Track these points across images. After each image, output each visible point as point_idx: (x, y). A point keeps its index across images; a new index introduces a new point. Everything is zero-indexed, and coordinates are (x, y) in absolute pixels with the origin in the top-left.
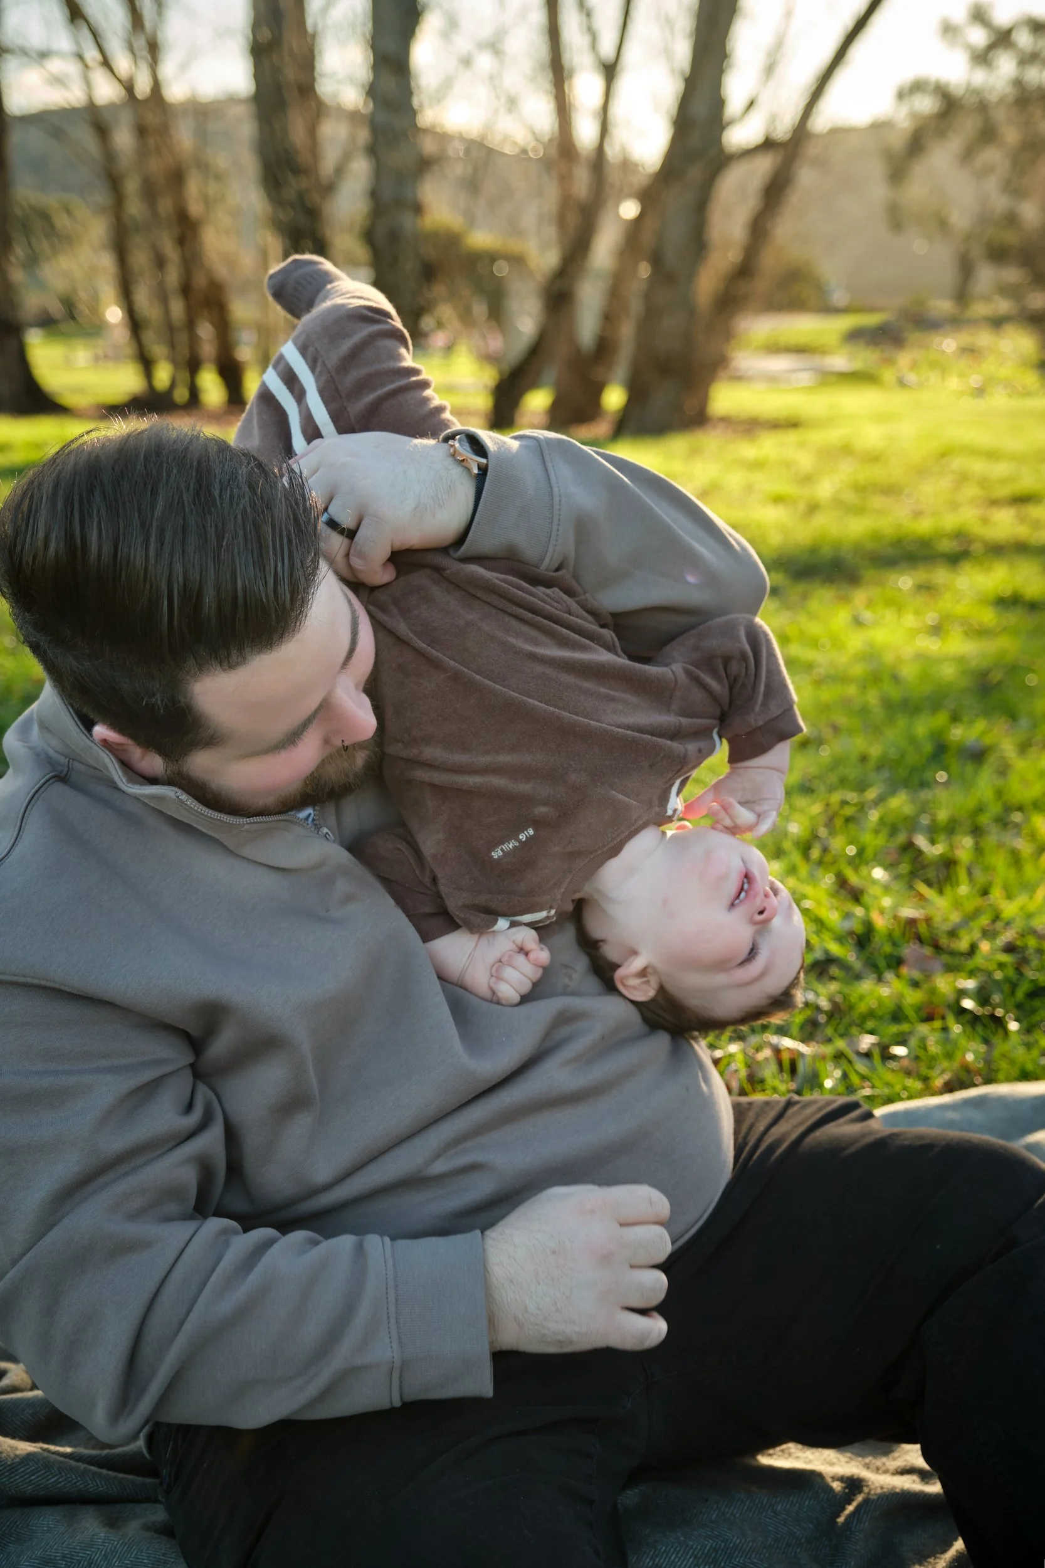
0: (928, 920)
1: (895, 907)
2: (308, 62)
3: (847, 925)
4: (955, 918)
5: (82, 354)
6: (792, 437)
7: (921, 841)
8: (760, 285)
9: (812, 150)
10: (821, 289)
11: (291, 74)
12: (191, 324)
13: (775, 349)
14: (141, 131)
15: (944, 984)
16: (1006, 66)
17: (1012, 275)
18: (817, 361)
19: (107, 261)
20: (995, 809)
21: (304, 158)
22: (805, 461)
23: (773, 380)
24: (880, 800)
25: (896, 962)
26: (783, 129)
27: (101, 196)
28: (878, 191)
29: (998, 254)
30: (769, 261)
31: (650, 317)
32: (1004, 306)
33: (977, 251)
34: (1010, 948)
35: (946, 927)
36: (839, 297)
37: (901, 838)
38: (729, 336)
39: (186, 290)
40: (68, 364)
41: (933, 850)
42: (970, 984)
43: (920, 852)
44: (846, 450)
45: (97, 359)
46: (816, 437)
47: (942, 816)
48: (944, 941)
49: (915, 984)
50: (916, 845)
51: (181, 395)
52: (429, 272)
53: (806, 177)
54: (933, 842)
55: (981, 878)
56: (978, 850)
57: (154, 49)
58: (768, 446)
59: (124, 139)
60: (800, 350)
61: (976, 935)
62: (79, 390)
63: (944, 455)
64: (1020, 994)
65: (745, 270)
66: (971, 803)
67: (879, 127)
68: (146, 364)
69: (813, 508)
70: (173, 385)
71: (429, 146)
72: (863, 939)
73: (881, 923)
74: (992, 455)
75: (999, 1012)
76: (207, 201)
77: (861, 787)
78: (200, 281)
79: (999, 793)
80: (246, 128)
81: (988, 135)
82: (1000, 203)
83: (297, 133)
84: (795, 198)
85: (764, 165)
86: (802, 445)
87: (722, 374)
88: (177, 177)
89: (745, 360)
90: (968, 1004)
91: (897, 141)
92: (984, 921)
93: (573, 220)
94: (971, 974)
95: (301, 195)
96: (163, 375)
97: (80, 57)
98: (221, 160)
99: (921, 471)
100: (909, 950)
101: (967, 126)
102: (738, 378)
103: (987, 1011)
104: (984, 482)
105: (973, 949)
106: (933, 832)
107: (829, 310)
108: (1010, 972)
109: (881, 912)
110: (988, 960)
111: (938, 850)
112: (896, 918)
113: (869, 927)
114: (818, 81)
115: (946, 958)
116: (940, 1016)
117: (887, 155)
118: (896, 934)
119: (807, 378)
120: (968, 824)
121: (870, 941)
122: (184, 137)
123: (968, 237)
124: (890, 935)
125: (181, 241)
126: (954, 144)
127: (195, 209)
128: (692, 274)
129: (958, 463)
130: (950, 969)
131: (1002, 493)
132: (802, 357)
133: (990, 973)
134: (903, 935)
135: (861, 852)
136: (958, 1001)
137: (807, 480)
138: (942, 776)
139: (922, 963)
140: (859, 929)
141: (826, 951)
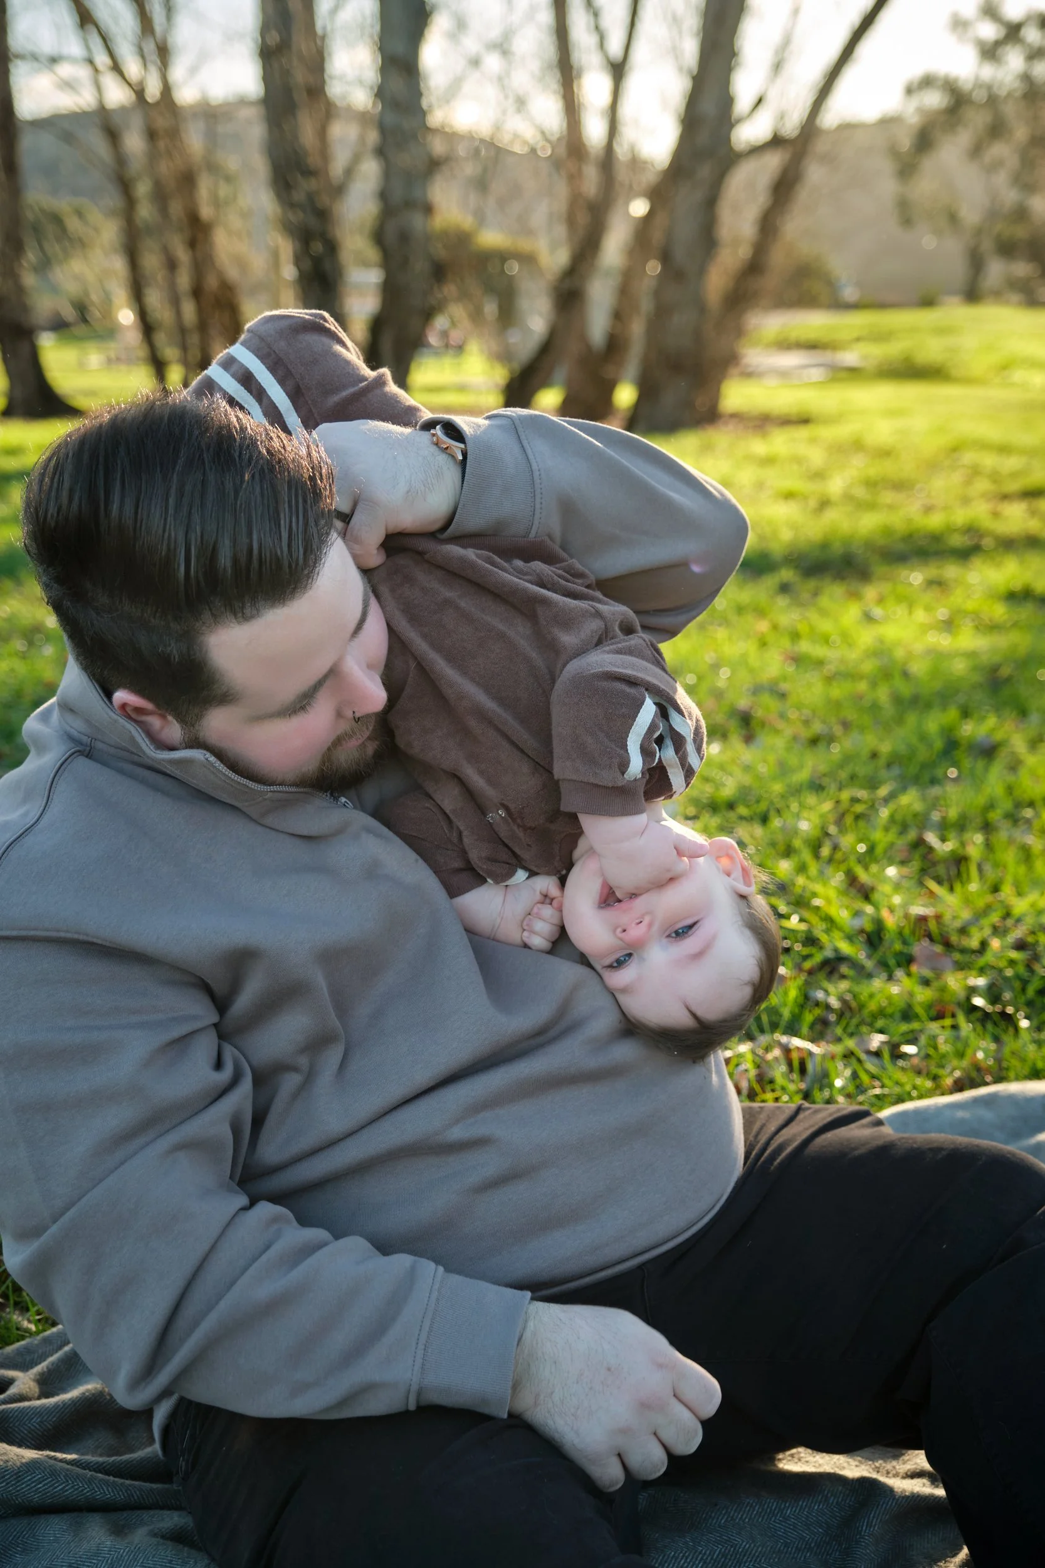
0: (938, 917)
1: (905, 905)
2: (318, 63)
3: (857, 923)
4: (966, 915)
5: (94, 357)
6: (803, 432)
7: (931, 838)
8: (771, 281)
9: (821, 146)
10: (831, 284)
11: (300, 76)
12: (203, 328)
13: (786, 345)
14: (152, 135)
15: (954, 982)
16: (1014, 61)
17: (1022, 268)
18: (827, 357)
19: (119, 265)
20: (1007, 805)
21: (313, 161)
22: (816, 457)
23: (784, 374)
24: (891, 797)
25: (906, 961)
26: (791, 126)
27: (113, 199)
28: (887, 186)
29: (1007, 249)
30: (778, 258)
31: (661, 315)
33: (987, 245)
34: (1020, 946)
35: (958, 924)
36: (849, 293)
37: (912, 835)
38: (739, 332)
39: (197, 292)
40: (81, 366)
41: (944, 848)
42: (981, 982)
43: (931, 849)
44: (857, 446)
45: (109, 361)
46: (826, 433)
47: (953, 813)
48: (954, 939)
49: (926, 982)
50: (927, 842)
52: (439, 272)
53: (815, 174)
54: (943, 840)
55: (991, 874)
56: (988, 846)
57: (164, 53)
58: (780, 442)
59: (134, 142)
60: (812, 346)
61: (987, 931)
62: (91, 393)
63: (955, 449)
64: (1031, 991)
65: (754, 267)
66: (981, 800)
67: (887, 122)
68: (159, 367)
69: (824, 504)
71: (438, 147)
72: (874, 938)
73: (891, 922)
74: (1004, 449)
75: (1010, 1010)
76: (219, 205)
77: (872, 784)
78: (211, 283)
79: (1010, 789)
80: (256, 132)
81: (997, 130)
82: (1010, 196)
83: (307, 135)
84: (803, 195)
85: (773, 162)
86: (813, 441)
87: (734, 371)
88: (188, 180)
89: (754, 356)
90: (978, 1001)
91: (905, 137)
92: (995, 918)
93: (583, 219)
94: (982, 971)
95: (311, 197)
96: (175, 375)
97: (91, 62)
98: (231, 162)
99: (932, 466)
100: (919, 948)
101: (977, 120)
102: (749, 374)
103: (998, 1008)
104: (995, 476)
105: (984, 945)
106: (943, 833)
107: (839, 305)
108: (1021, 969)
109: (892, 910)
110: (999, 957)
111: (949, 846)
112: (906, 916)
113: (879, 925)
114: (825, 77)
115: (957, 956)
116: (950, 1014)
117: (893, 152)
118: (907, 932)
119: (816, 374)
120: (979, 821)
121: (880, 939)
122: (194, 140)
123: (979, 232)
124: (900, 934)
125: (192, 244)
126: (963, 138)
127: (206, 212)
128: (702, 271)
129: (969, 457)
130: (961, 967)
131: (1014, 486)
132: (813, 352)
133: (1000, 971)
134: (913, 933)
135: (871, 849)
136: (968, 999)
137: (818, 475)
138: (952, 772)
139: (932, 961)
140: (869, 927)
141: (836, 950)
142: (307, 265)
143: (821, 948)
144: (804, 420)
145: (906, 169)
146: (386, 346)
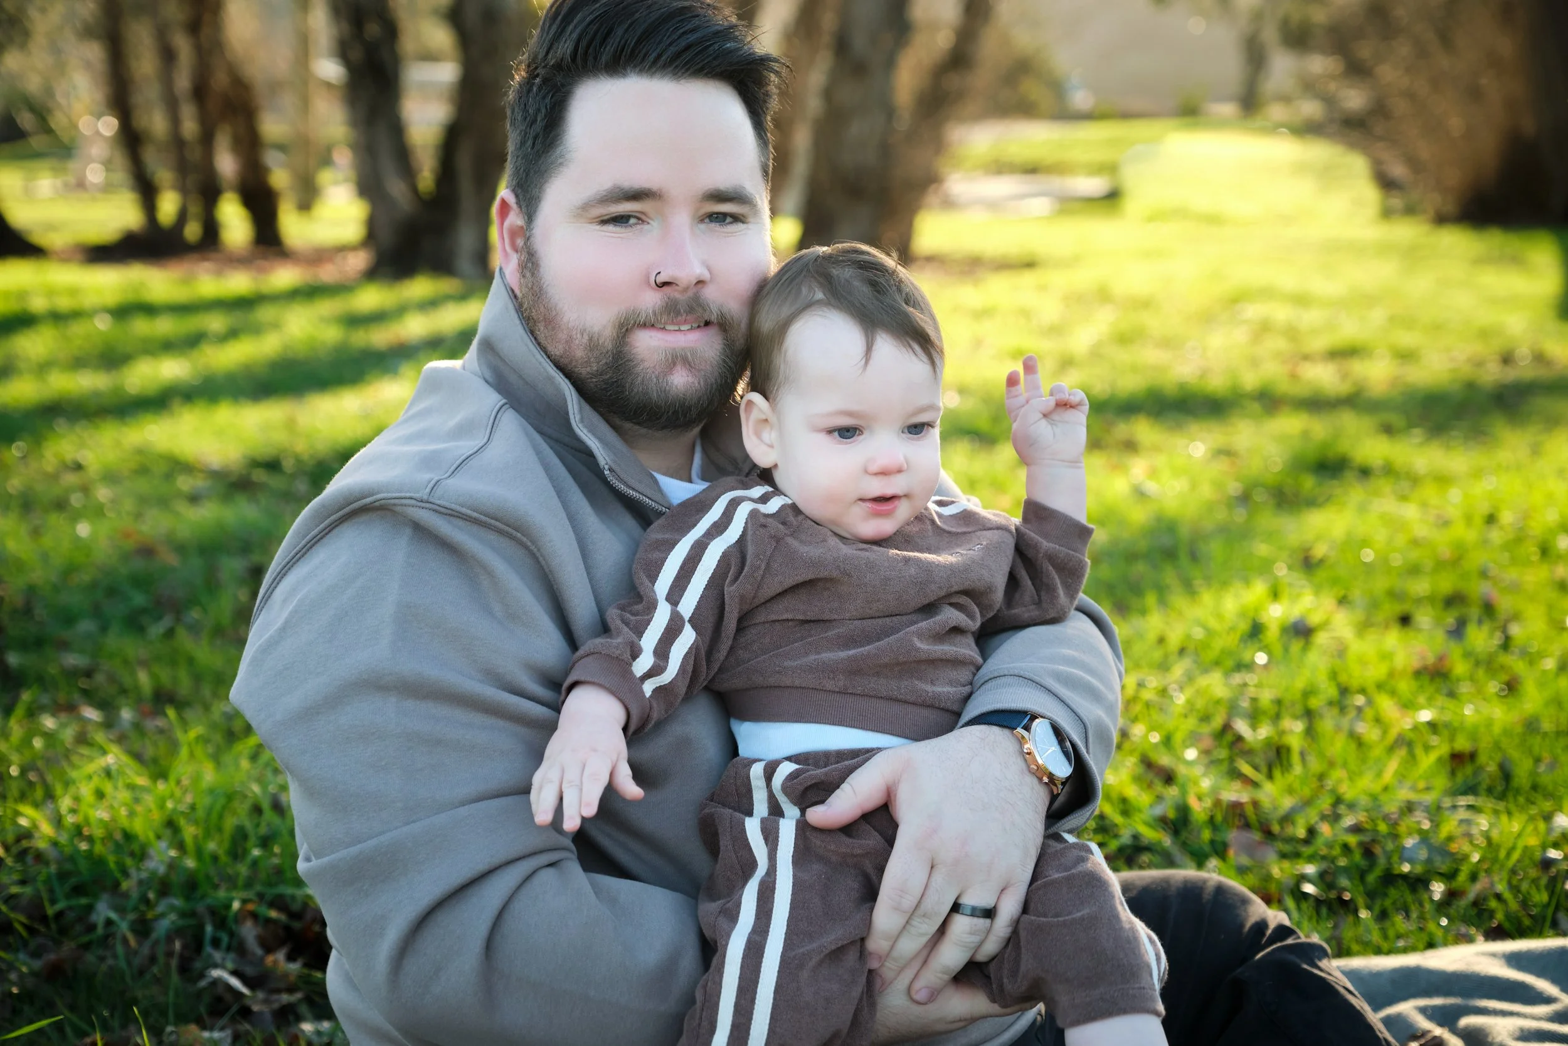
0: (1255, 804)
1: (1214, 790)
3: (1158, 811)
4: (1287, 803)
5: (46, 182)
6: (1028, 279)
7: (1242, 727)
8: (982, 77)
10: (1058, 88)
12: (207, 139)
13: (1000, 167)
15: (1279, 870)
17: (1319, 64)
18: (1057, 183)
20: (1330, 691)
22: (1050, 309)
23: (993, 206)
24: (1190, 678)
25: (1220, 850)
29: (1298, 38)
30: (990, 50)
31: (834, 121)
32: (1311, 109)
33: (1270, 35)
34: (1356, 829)
35: (1281, 812)
36: (1081, 99)
37: (1218, 722)
38: (939, 145)
39: (200, 92)
40: (29, 194)
41: (1256, 735)
42: (1310, 869)
43: (1239, 739)
44: (1103, 296)
45: (66, 185)
46: (1059, 280)
47: (1266, 697)
48: (1276, 828)
49: (1244, 870)
50: (1235, 729)
51: (193, 231)
54: (1254, 727)
55: (1315, 765)
56: (1310, 732)
58: (996, 290)
60: (1032, 170)
61: (1315, 819)
62: (51, 227)
63: (1236, 300)
64: (1371, 878)
65: (956, 62)
66: (1300, 684)
68: (147, 192)
70: (182, 217)
72: (1178, 824)
73: (1199, 809)
74: (1301, 300)
75: (1347, 896)
77: (1164, 667)
78: (220, 80)
79: (1333, 675)
86: (1042, 288)
87: (931, 198)
89: (957, 184)
90: (1309, 888)
92: (1325, 803)
94: (1311, 859)
96: (168, 206)
99: (1207, 318)
100: (1232, 836)
102: (949, 204)
103: (1333, 895)
104: (1292, 333)
105: (1312, 832)
106: (1254, 717)
107: (1065, 115)
108: (1357, 857)
109: (1199, 795)
110: (1330, 845)
111: (1264, 732)
112: (1217, 803)
113: (1184, 811)
115: (1280, 846)
116: (1276, 900)
118: (1219, 818)
119: (1041, 206)
120: (1299, 709)
121: (1187, 827)
123: (1258, 16)
124: (1211, 821)
128: (890, 63)
129: (1253, 311)
130: (1284, 856)
131: (1320, 343)
132: (1029, 177)
133: (1333, 860)
134: (1225, 819)
135: (1166, 738)
136: (1297, 886)
137: (1055, 330)
138: (1261, 658)
139: (1250, 849)
140: (1171, 814)
141: (1136, 837)
142: (357, 54)
143: (1116, 836)
144: (1029, 264)
146: (464, 162)
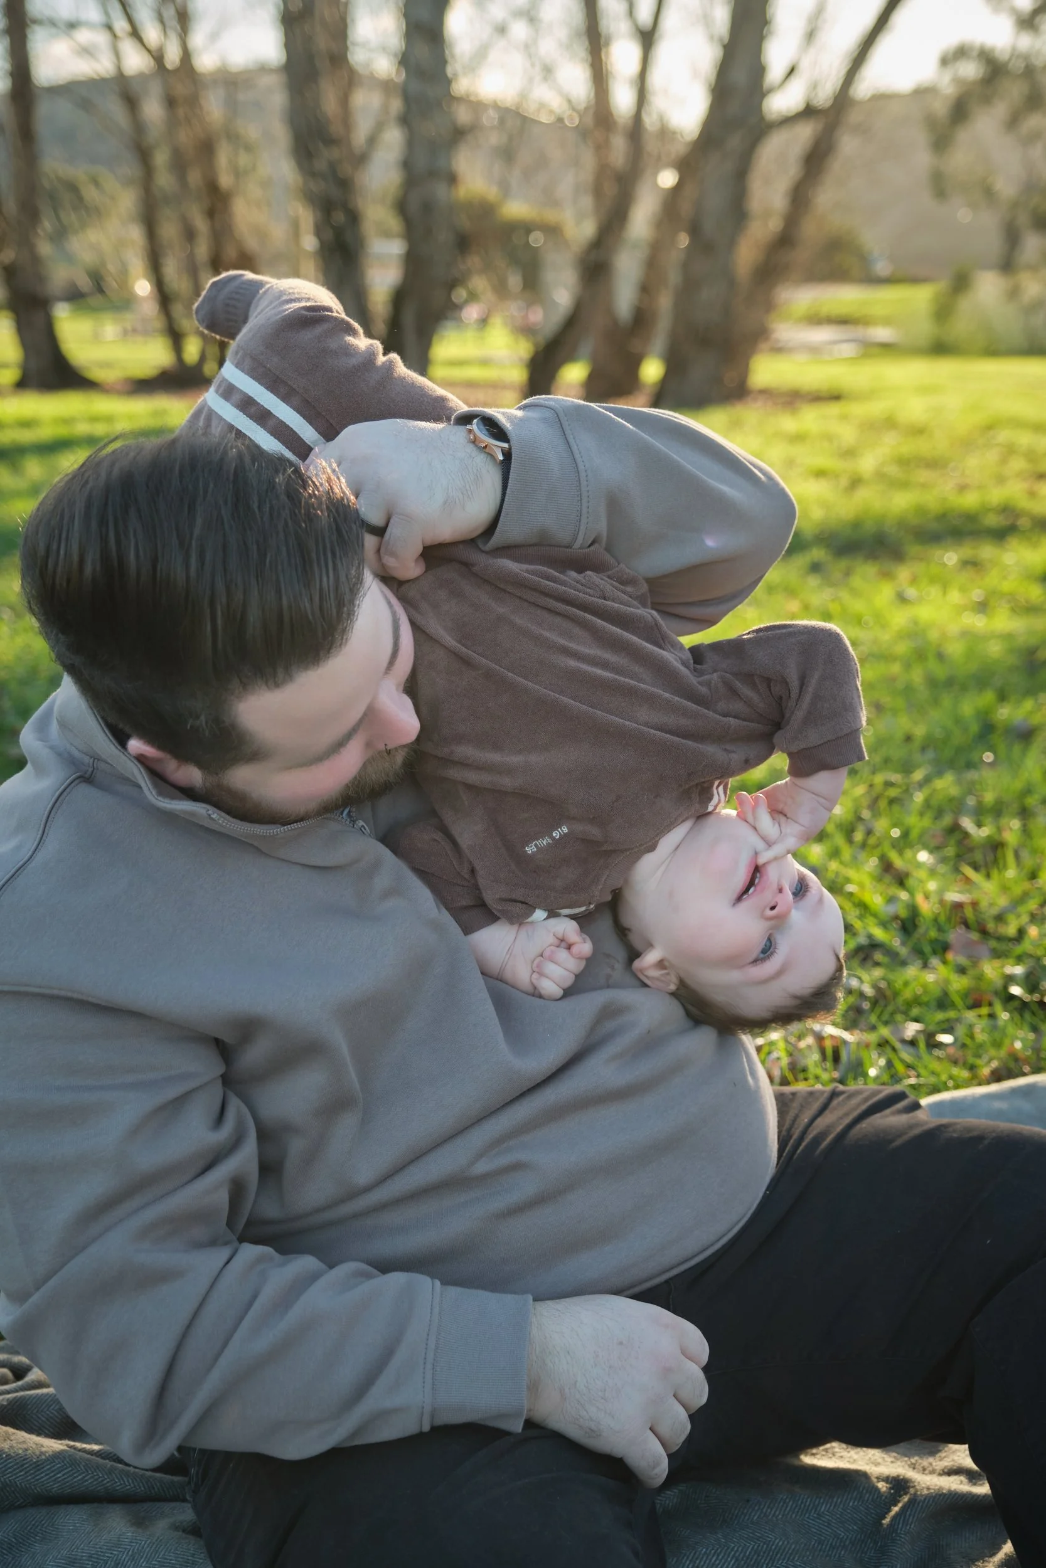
0: (975, 904)
1: (941, 892)
2: (340, 29)
3: (891, 910)
4: (1002, 902)
5: (110, 329)
6: (834, 409)
7: (967, 823)
8: (802, 255)
9: (854, 117)
10: (864, 259)
11: (322, 42)
13: (816, 320)
14: (171, 102)
15: (991, 970)
18: (859, 332)
19: (136, 234)
21: (336, 129)
22: (848, 434)
23: (814, 350)
24: (927, 780)
25: (942, 948)
26: (824, 96)
27: (130, 168)
28: (922, 159)
30: (810, 230)
31: (689, 288)
33: (1023, 219)
35: (994, 911)
36: (882, 268)
37: (947, 820)
38: (769, 306)
40: (97, 338)
41: (980, 833)
42: (1018, 970)
43: (966, 835)
44: (890, 423)
45: (125, 333)
46: (858, 410)
47: (989, 797)
48: (991, 926)
49: (962, 970)
50: (963, 827)
52: (463, 243)
53: (848, 145)
54: (979, 825)
55: (1028, 861)
56: (1026, 832)
57: (184, 19)
58: (810, 419)
59: (153, 110)
60: (843, 321)
61: (1025, 919)
62: (107, 365)
63: (990, 427)
65: (785, 240)
66: (1018, 785)
67: (922, 93)
68: (176, 338)
69: (856, 482)
70: (203, 358)
71: (463, 116)
72: (908, 925)
73: (927, 908)
76: (238, 174)
77: (907, 768)
78: (230, 253)
80: (277, 100)
81: (1034, 101)
83: (330, 104)
84: (836, 166)
85: (805, 133)
86: (844, 418)
87: (763, 346)
88: (207, 148)
89: (785, 331)
90: (1016, 990)
91: (941, 108)
92: (1032, 905)
93: (610, 189)
94: (1019, 959)
95: (333, 167)
96: (192, 350)
97: (109, 27)
98: (251, 131)
99: (967, 444)
100: (955, 935)
101: (1015, 91)
102: (779, 350)
103: (1035, 997)
104: (1031, 455)
105: (1021, 933)
106: (980, 814)
107: (873, 280)
109: (927, 897)
110: (1037, 945)
111: (985, 832)
112: (942, 902)
113: (914, 911)
114: (859, 46)
115: (994, 944)
116: (987, 1003)
117: (931, 122)
118: (942, 919)
119: (848, 350)
120: (1015, 806)
121: (915, 926)
122: (214, 107)
123: (1015, 206)
124: (936, 920)
125: (211, 214)
126: (1000, 110)
127: (225, 180)
128: (732, 244)
129: (1004, 435)
130: (997, 955)
132: (844, 328)
133: (1038, 959)
134: (949, 920)
135: (906, 834)
136: (1006, 988)
137: (849, 453)
138: (988, 757)
139: (968, 948)
140: (903, 913)
141: (870, 936)
142: (329, 235)
143: (855, 934)
144: (835, 397)
145: (941, 140)
146: (409, 319)
